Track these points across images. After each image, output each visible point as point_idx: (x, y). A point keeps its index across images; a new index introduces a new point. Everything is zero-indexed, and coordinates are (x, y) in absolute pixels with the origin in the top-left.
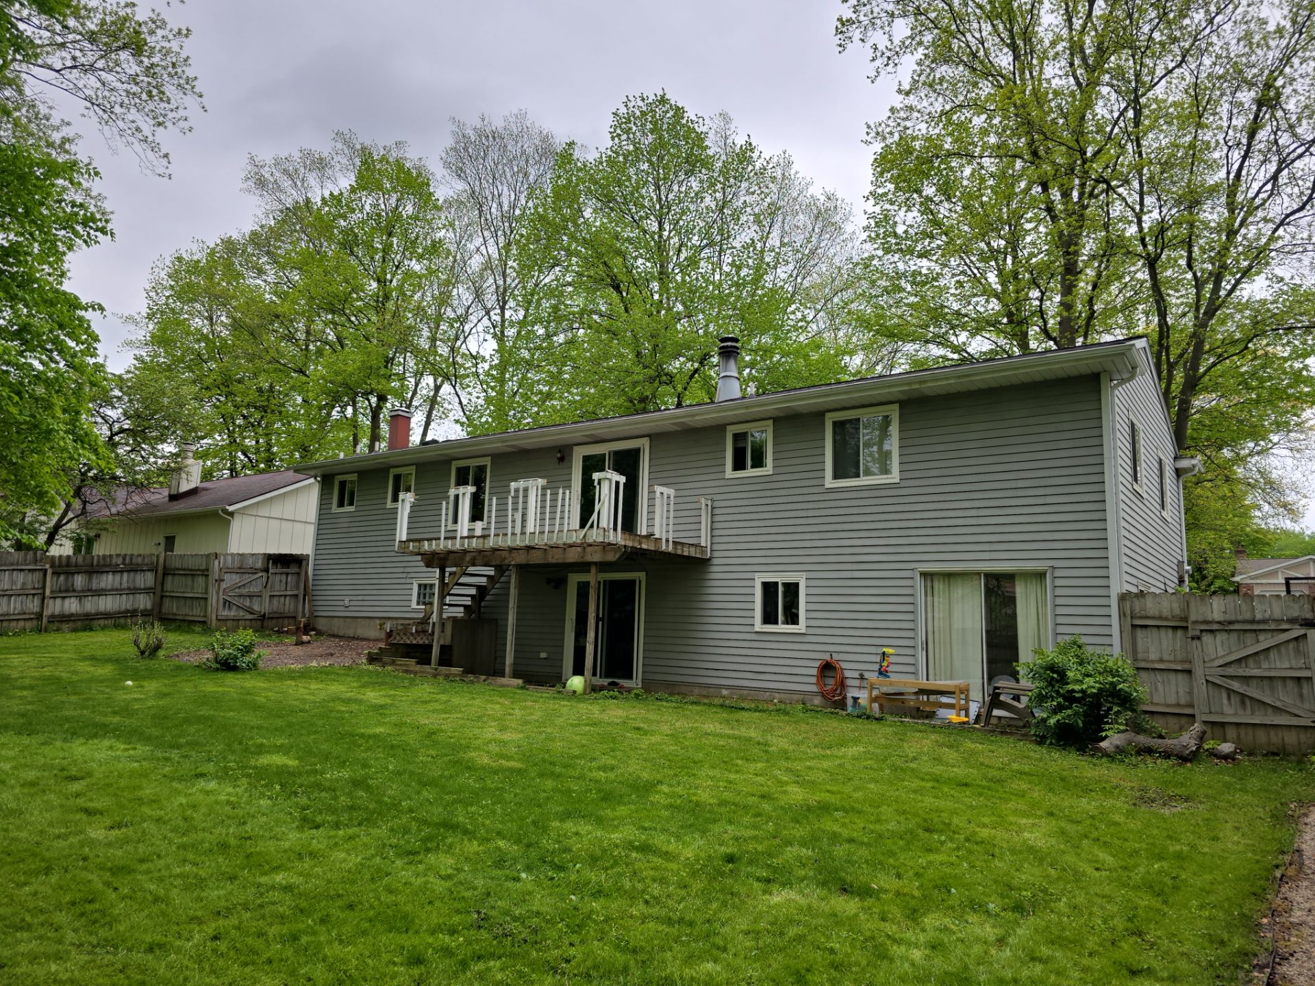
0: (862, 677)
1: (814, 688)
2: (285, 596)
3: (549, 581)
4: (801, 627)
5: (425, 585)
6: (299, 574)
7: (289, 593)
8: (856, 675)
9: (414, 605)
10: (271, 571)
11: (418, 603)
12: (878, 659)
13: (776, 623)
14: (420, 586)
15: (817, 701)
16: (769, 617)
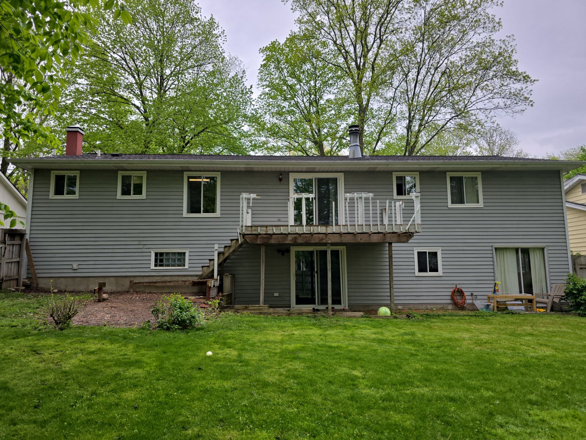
0: (472, 295)
1: (449, 301)
2: (12, 262)
3: (279, 251)
4: (440, 273)
5: (162, 254)
6: (20, 245)
7: (15, 260)
8: (469, 294)
9: (153, 267)
10: (7, 242)
11: (156, 266)
12: (493, 286)
13: (426, 271)
14: (156, 254)
15: (450, 307)
16: (422, 269)
